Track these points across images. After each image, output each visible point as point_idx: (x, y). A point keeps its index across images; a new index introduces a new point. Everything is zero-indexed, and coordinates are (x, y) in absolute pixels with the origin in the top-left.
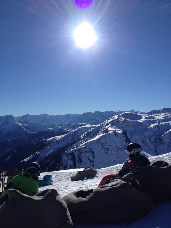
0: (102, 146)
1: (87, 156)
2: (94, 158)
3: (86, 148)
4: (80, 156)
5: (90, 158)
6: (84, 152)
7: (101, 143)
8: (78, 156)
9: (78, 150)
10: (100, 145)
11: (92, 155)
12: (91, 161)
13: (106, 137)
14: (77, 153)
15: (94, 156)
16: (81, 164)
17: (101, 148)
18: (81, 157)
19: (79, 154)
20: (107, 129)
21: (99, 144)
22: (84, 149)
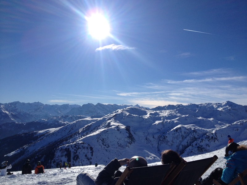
0: (102, 142)
1: (84, 153)
2: (92, 155)
3: (84, 144)
4: (77, 152)
5: (87, 155)
6: (81, 148)
7: (101, 139)
8: (74, 153)
9: (75, 145)
10: (101, 140)
11: (90, 151)
12: (89, 158)
13: (107, 133)
14: (73, 148)
15: (92, 153)
16: (77, 161)
17: (102, 144)
18: (77, 154)
19: (75, 150)
20: (109, 123)
21: (99, 140)
22: (81, 145)
